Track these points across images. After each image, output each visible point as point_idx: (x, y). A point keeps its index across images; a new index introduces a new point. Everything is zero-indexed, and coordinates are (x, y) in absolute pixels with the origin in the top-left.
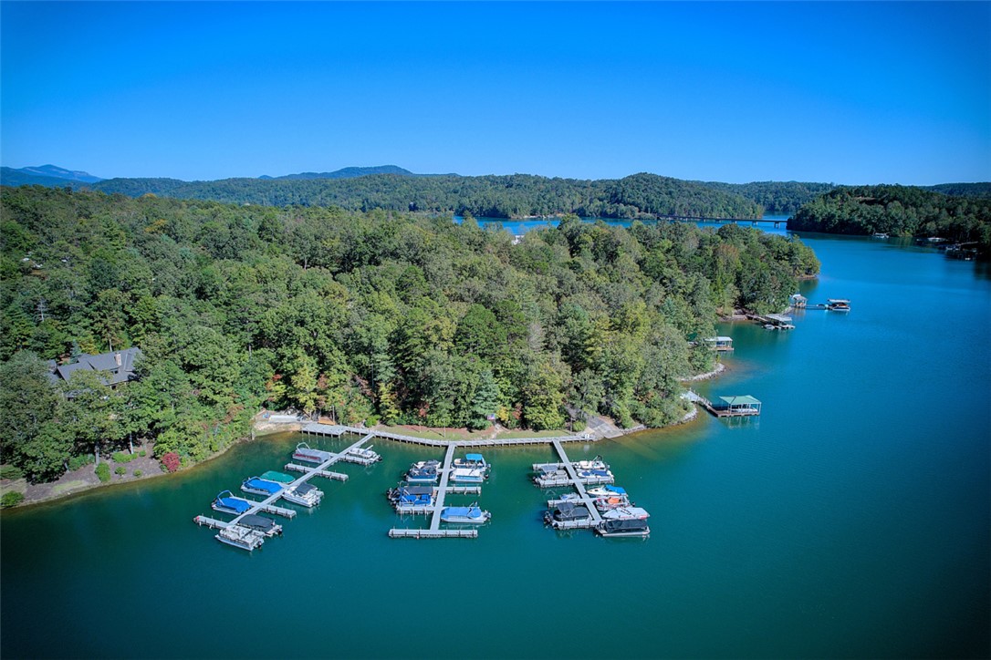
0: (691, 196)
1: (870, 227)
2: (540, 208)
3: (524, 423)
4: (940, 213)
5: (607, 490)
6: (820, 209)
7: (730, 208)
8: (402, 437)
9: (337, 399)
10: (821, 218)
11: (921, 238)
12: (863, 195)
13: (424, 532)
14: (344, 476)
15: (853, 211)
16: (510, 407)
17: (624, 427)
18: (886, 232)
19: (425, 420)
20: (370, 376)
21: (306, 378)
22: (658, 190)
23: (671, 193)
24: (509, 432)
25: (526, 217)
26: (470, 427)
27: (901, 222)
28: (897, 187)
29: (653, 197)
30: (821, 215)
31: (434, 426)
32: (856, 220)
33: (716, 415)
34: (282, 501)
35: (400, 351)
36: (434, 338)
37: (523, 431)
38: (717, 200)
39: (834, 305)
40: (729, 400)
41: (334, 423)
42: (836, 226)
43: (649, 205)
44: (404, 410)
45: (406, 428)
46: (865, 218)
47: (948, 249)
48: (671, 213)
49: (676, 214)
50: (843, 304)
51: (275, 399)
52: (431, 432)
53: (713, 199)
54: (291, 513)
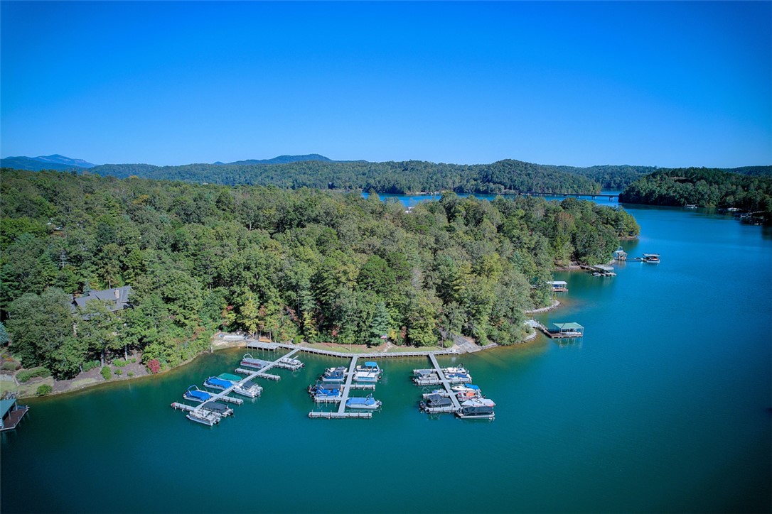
0: (545, 176)
1: (683, 200)
2: (428, 186)
3: (408, 341)
4: (737, 189)
5: (466, 386)
6: (644, 186)
7: (575, 186)
8: (319, 351)
9: (273, 324)
10: (644, 193)
11: (722, 208)
12: (677, 176)
13: (333, 414)
14: (277, 377)
15: (669, 188)
16: (398, 329)
17: (481, 345)
18: (695, 204)
19: (336, 339)
20: (297, 307)
21: (251, 307)
22: (519, 172)
23: (529, 174)
24: (397, 347)
25: (417, 193)
26: (369, 344)
27: (706, 196)
28: (704, 169)
29: (515, 178)
30: (645, 191)
31: (343, 343)
32: (672, 194)
33: (550, 337)
34: (233, 393)
35: (318, 288)
36: (343, 279)
37: (407, 348)
38: (565, 180)
39: (648, 258)
40: (560, 326)
41: (270, 341)
42: (656, 199)
43: (512, 184)
44: (321, 331)
45: (322, 345)
46: (678, 193)
47: (742, 216)
48: (530, 190)
49: (533, 191)
50: (655, 257)
51: (228, 323)
52: (341, 347)
53: (561, 179)
54: (240, 401)
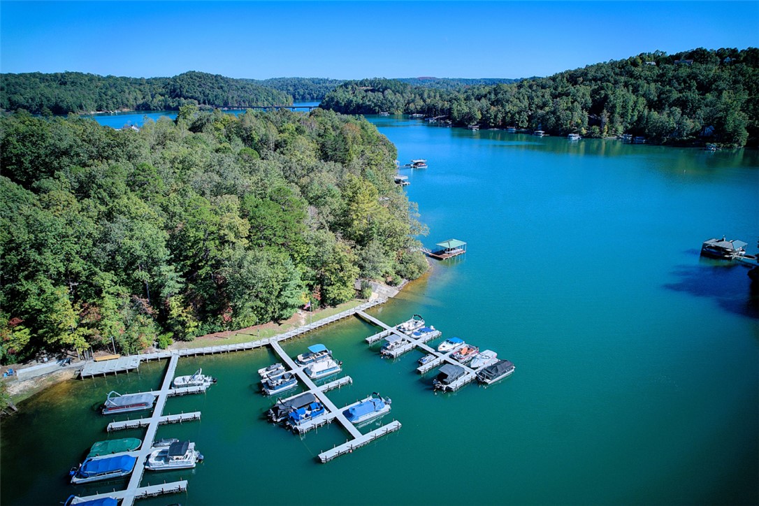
0: (238, 89)
1: (377, 108)
3: (323, 302)
4: (415, 97)
5: (452, 343)
6: (343, 96)
7: (270, 98)
9: (114, 327)
10: (343, 103)
11: (408, 113)
12: (365, 86)
14: (198, 414)
15: (364, 97)
17: (396, 284)
18: (387, 111)
22: (211, 85)
23: (222, 87)
24: (312, 314)
25: (92, 113)
26: (276, 320)
27: (395, 105)
28: (385, 80)
29: (208, 91)
30: (343, 101)
32: (368, 103)
36: (231, 237)
37: (324, 310)
38: (259, 92)
39: (416, 164)
41: (118, 356)
42: (354, 109)
43: (205, 98)
44: (204, 320)
45: (207, 338)
46: (373, 102)
47: (431, 121)
48: (226, 104)
49: (230, 105)
50: (422, 163)
52: (241, 335)
53: (256, 92)
54: (183, 484)
